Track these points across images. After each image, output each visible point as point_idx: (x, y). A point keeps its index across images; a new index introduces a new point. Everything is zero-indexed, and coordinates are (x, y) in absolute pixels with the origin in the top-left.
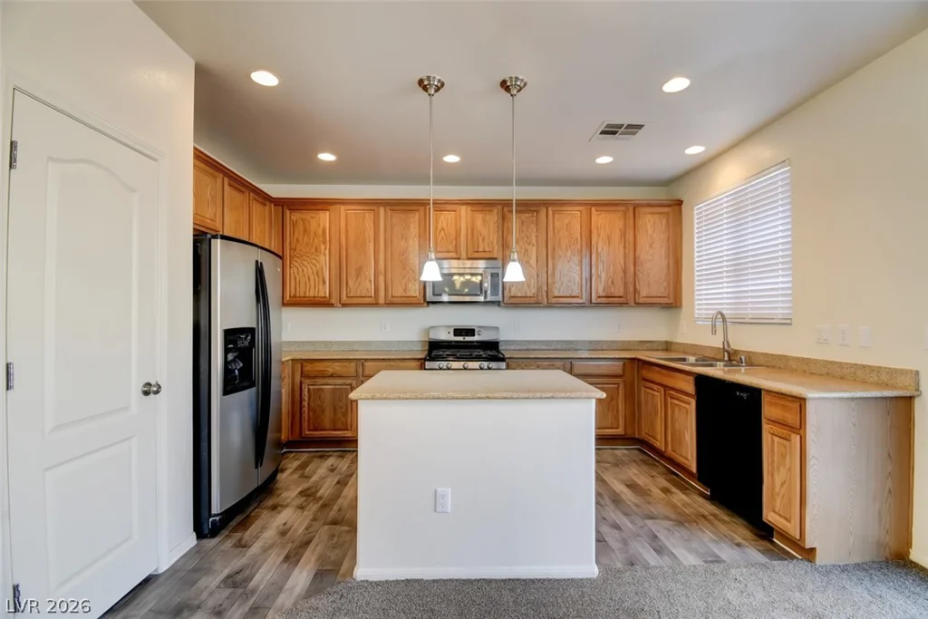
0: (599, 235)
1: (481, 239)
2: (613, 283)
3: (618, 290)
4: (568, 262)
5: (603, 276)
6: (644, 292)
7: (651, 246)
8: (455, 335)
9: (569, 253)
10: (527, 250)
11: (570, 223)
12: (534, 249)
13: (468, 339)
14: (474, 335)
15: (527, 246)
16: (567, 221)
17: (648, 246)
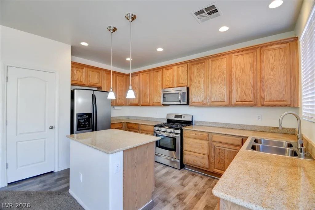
0: (236, 69)
1: (181, 78)
2: (245, 94)
3: (249, 97)
4: (219, 84)
5: (239, 90)
6: (267, 98)
7: (272, 70)
8: (175, 117)
9: (220, 80)
10: (199, 81)
11: (220, 65)
12: (203, 80)
13: (179, 119)
14: (181, 118)
15: (199, 79)
16: (218, 64)
17: (270, 70)
